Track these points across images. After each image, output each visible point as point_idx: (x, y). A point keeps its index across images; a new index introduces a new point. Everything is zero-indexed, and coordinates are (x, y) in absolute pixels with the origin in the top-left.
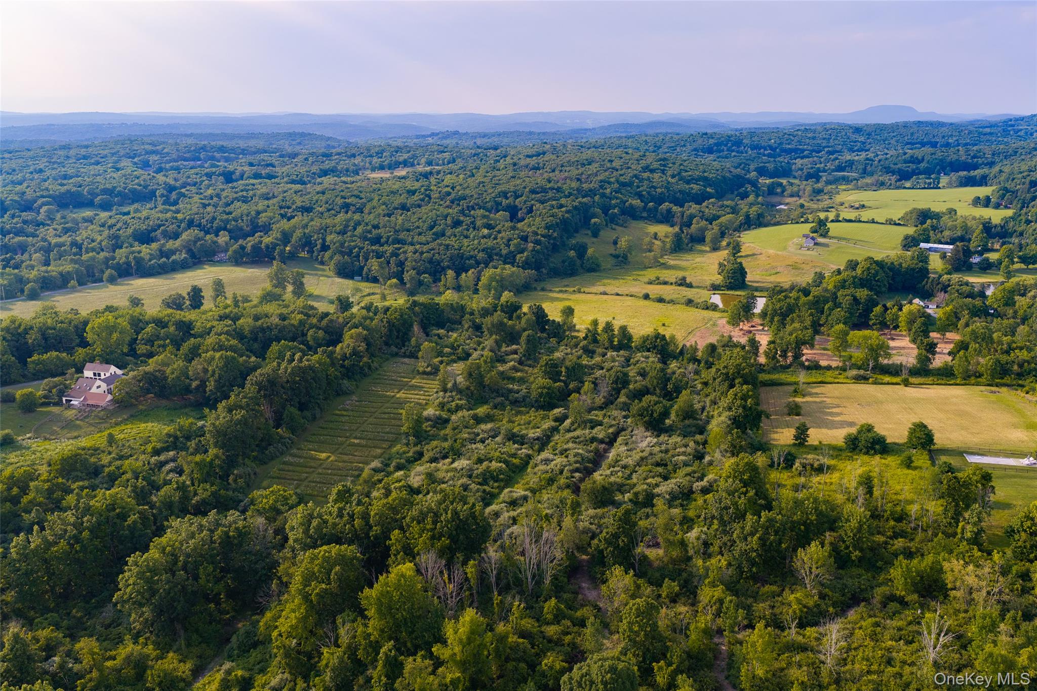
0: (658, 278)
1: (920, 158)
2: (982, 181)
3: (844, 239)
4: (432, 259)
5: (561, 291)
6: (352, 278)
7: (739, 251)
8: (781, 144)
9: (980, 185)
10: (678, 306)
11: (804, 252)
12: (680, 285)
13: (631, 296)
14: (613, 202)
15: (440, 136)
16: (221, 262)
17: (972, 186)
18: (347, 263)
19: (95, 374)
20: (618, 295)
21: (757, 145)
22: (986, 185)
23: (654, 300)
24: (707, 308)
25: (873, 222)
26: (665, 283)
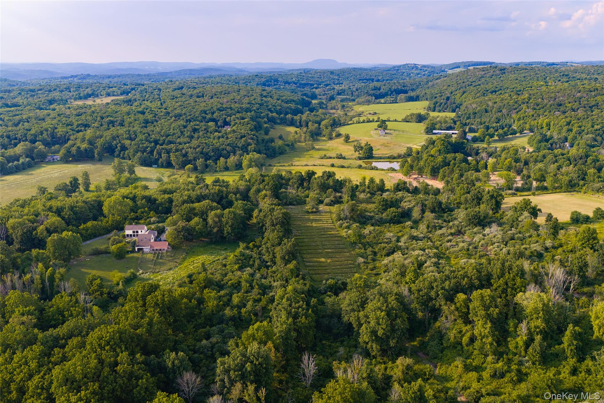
0: (325, 156)
1: (378, 87)
2: (416, 99)
3: (397, 130)
4: (202, 151)
5: (281, 166)
6: (151, 166)
7: (349, 139)
8: (299, 80)
9: (416, 101)
10: (353, 170)
11: (382, 137)
12: (339, 158)
13: (323, 166)
14: (262, 115)
15: (79, 77)
16: (53, 162)
17: (412, 101)
18: (146, 157)
19: (134, 232)
20: (315, 165)
21: (287, 81)
22: (419, 100)
23: (338, 167)
24: (373, 169)
25: (396, 121)
26: (330, 158)
